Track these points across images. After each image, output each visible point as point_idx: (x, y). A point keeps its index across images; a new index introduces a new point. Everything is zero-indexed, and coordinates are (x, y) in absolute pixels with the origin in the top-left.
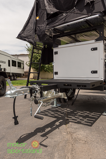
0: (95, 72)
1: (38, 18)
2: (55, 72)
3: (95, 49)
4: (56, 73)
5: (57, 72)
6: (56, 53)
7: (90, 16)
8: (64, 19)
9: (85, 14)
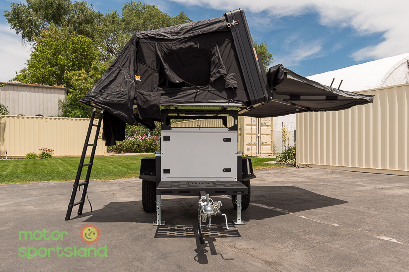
0: (228, 170)
1: (138, 78)
2: (164, 170)
3: (228, 140)
4: (167, 171)
5: (169, 169)
6: (167, 139)
7: (232, 103)
8: (194, 95)
9: (225, 99)
